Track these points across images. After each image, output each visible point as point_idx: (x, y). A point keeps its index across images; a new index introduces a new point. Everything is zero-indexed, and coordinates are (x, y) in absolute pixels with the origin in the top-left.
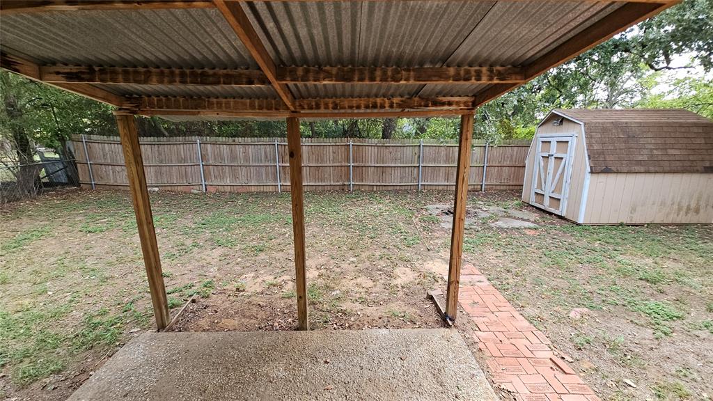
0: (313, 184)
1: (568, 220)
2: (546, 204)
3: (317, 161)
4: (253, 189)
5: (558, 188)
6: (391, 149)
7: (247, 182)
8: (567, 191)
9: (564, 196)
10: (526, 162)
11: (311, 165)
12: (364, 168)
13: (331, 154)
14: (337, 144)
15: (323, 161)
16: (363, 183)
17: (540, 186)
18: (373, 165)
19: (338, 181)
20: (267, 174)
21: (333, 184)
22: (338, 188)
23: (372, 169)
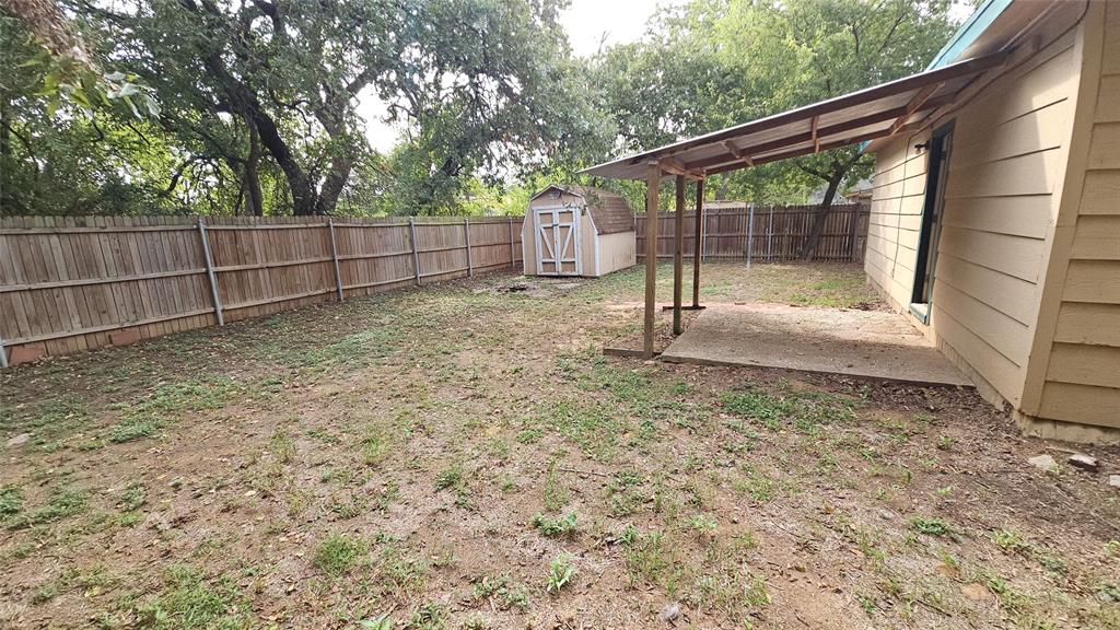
0: (280, 299)
1: (586, 278)
2: (560, 269)
3: (281, 258)
4: (153, 332)
5: (571, 252)
6: (379, 230)
7: (133, 317)
8: (580, 252)
9: (578, 259)
10: (522, 235)
11: (271, 264)
12: (351, 262)
13: (302, 243)
14: (310, 225)
15: (289, 257)
16: (354, 286)
17: (547, 253)
18: (362, 256)
19: (317, 289)
20: (184, 293)
21: (312, 293)
22: (319, 300)
23: (362, 262)
